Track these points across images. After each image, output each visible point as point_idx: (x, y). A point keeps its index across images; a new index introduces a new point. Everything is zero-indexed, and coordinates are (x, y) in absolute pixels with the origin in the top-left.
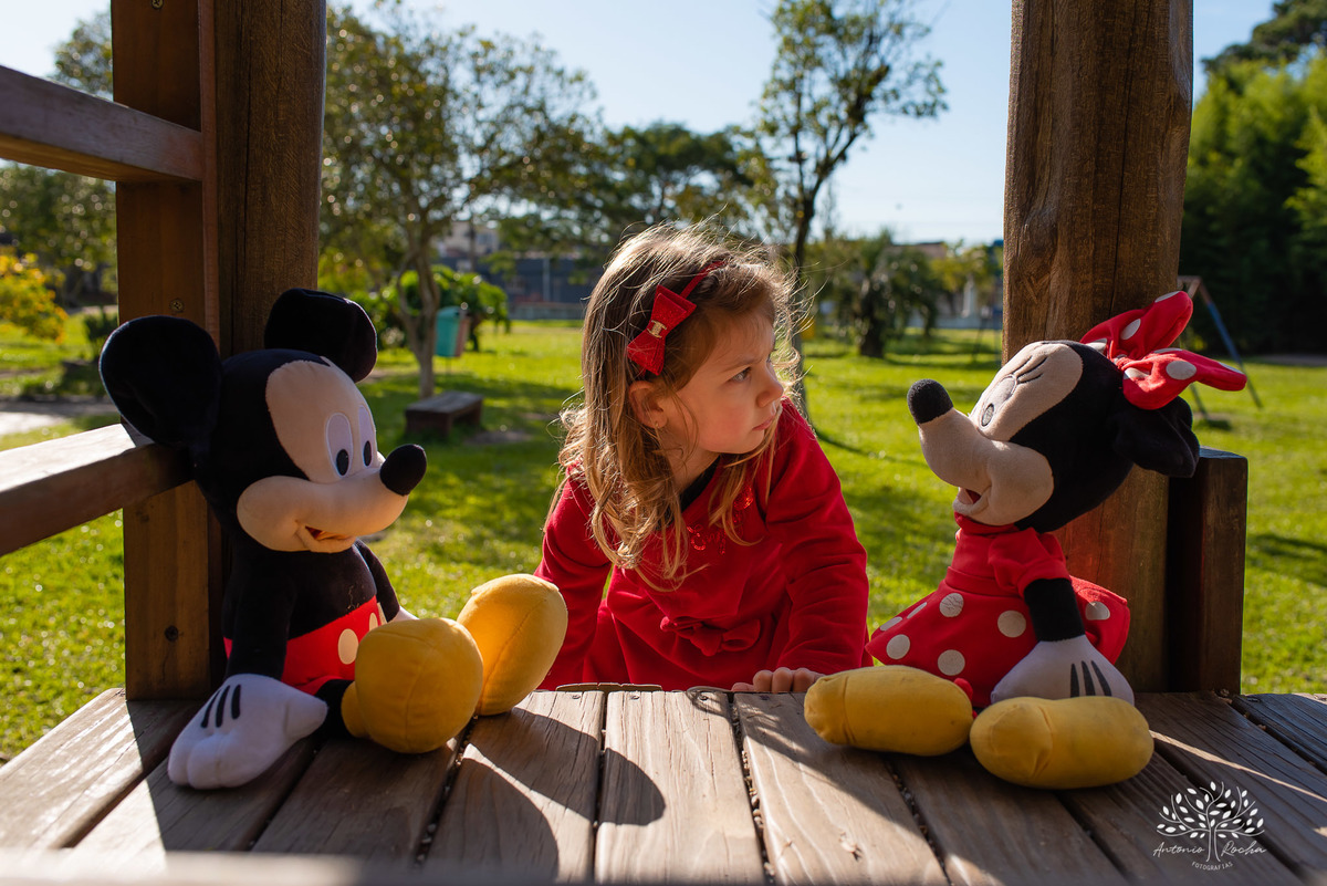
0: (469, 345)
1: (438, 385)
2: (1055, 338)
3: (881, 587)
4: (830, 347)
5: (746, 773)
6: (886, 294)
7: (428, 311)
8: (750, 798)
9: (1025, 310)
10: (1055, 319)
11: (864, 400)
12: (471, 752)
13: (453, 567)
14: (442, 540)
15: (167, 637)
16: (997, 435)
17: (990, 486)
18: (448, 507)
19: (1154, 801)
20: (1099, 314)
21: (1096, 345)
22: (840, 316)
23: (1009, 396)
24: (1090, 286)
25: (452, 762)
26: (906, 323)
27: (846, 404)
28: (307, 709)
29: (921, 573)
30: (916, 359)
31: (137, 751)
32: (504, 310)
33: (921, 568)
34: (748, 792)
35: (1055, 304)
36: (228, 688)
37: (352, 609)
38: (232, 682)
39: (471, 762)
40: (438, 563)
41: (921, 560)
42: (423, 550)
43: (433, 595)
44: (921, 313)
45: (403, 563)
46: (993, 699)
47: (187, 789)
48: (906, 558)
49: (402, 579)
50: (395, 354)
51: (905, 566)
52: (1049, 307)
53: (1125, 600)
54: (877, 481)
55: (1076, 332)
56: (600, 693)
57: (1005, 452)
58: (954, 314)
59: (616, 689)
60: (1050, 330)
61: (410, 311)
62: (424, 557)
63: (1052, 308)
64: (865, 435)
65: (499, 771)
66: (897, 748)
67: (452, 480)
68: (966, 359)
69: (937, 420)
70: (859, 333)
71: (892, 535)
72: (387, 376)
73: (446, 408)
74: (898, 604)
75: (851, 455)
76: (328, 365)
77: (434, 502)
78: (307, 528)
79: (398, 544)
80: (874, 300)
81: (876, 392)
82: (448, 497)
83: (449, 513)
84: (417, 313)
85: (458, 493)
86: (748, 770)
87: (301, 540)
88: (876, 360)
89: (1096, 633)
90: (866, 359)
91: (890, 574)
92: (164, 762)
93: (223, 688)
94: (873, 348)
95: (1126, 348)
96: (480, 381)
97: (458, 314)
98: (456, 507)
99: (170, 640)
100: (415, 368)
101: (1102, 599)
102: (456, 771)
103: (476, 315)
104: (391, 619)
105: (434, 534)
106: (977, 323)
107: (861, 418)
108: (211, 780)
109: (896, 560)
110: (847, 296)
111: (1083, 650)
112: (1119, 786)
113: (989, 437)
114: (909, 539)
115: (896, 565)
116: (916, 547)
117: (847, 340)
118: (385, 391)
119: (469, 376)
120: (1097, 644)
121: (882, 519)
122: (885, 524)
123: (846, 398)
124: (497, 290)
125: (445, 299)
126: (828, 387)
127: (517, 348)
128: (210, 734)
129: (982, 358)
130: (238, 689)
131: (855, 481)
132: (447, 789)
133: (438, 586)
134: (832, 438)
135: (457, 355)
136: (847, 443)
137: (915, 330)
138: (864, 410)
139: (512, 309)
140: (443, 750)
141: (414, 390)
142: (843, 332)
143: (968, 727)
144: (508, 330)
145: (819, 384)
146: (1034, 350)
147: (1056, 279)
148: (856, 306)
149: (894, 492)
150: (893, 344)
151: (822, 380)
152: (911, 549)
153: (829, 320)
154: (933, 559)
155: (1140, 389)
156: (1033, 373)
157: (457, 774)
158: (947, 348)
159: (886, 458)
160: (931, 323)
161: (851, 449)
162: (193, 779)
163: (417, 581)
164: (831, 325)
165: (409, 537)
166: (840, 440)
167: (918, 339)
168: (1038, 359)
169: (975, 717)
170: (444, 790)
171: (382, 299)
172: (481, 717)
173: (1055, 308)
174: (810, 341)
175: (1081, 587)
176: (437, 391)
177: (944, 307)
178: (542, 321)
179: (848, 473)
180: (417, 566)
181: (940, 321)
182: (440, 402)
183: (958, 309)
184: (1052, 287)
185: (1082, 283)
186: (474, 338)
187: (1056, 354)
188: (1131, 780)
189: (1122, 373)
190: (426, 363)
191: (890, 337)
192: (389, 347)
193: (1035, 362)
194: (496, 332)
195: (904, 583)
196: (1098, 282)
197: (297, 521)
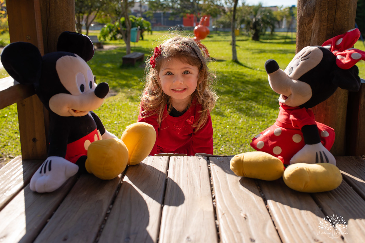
0: (141, 38)
1: (132, 50)
2: (313, 45)
3: (257, 108)
4: (244, 38)
5: (211, 186)
6: (260, 22)
7: (128, 29)
8: (212, 195)
9: (304, 35)
10: (314, 37)
11: (253, 53)
12: (126, 179)
13: (136, 103)
14: (133, 95)
15: (33, 141)
16: (294, 78)
17: (291, 94)
18: (135, 86)
19: (342, 197)
20: (329, 36)
21: (327, 47)
22: (246, 29)
23: (298, 65)
24: (326, 27)
25: (119, 182)
26: (266, 31)
27: (248, 54)
28: (72, 168)
29: (269, 104)
30: (268, 41)
31: (23, 179)
32: (150, 28)
33: (269, 102)
34: (212, 193)
35: (314, 33)
36: (47, 161)
37: (88, 134)
38: (49, 159)
39: (126, 182)
40: (132, 102)
41: (269, 100)
42: (128, 98)
43: (131, 111)
44: (270, 27)
45: (122, 102)
46: (290, 163)
47: (36, 193)
48: (264, 100)
49: (122, 106)
50: (120, 41)
51: (264, 102)
52: (312, 34)
53: (333, 129)
54: (257, 77)
55: (320, 43)
56: (167, 157)
57: (296, 84)
58: (280, 27)
59: (173, 155)
60: (312, 42)
61: (123, 29)
62: (128, 100)
63: (313, 34)
64: (253, 64)
65: (134, 186)
66: (259, 178)
67: (136, 78)
68: (283, 41)
69: (274, 73)
70: (252, 33)
71: (261, 93)
72: (118, 48)
73: (134, 57)
74: (262, 113)
75: (249, 70)
76: (76, 57)
77: (131, 84)
78: (72, 109)
79: (121, 96)
80: (256, 24)
81: (257, 51)
82: (134, 82)
83: (135, 87)
84: (125, 29)
85: (137, 81)
86: (212, 185)
87: (70, 113)
88: (257, 41)
89: (324, 141)
90: (254, 41)
91: (260, 104)
92: (29, 184)
93: (46, 161)
94: (256, 38)
95: (337, 48)
96: (144, 49)
97: (137, 29)
98: (137, 85)
99: (34, 142)
100: (125, 45)
101: (327, 130)
102: (121, 184)
103: (142, 30)
104: (103, 134)
105: (131, 94)
106: (286, 30)
107: (252, 59)
108: (42, 190)
109: (262, 100)
110: (249, 23)
111: (320, 147)
112: (331, 192)
113: (291, 78)
114: (266, 94)
115: (262, 101)
116: (268, 96)
117: (248, 36)
118: (117, 52)
119: (140, 47)
120: (324, 145)
121: (258, 88)
122: (259, 90)
123: (248, 53)
124: (148, 22)
125: (133, 25)
126: (243, 49)
127: (154, 39)
128: (42, 176)
129: (288, 40)
130: (51, 162)
131: (250, 77)
132: (117, 192)
133: (132, 108)
134: (244, 65)
135: (137, 41)
136: (248, 66)
137: (268, 32)
138: (253, 56)
139: (153, 28)
140: (117, 178)
141: (125, 52)
142: (247, 33)
143: (282, 173)
144: (152, 34)
145: (240, 49)
146: (307, 49)
147: (314, 24)
148: (251, 26)
149: (261, 80)
150: (262, 37)
151: (241, 47)
152: (266, 97)
153: (244, 30)
154: (272, 100)
155: (342, 63)
156: (306, 57)
157: (121, 186)
158: (277, 38)
159: (259, 70)
160: (273, 30)
161: (249, 68)
162: (38, 190)
163: (126, 107)
164: (244, 31)
165: (124, 94)
166: (246, 65)
167: (269, 35)
168: (308, 52)
169: (285, 169)
170: (116, 192)
171: (115, 26)
172: (130, 166)
173: (314, 34)
174: (238, 36)
175: (320, 125)
176: (131, 52)
177: (277, 26)
178: (161, 31)
179: (248, 75)
180: (126, 103)
181: (276, 30)
182: (133, 55)
183: (281, 26)
184: (313, 27)
185: (323, 26)
186: (142, 36)
187: (314, 51)
188: (335, 190)
189: (336, 57)
190: (128, 43)
191: (261, 35)
192: (118, 39)
193: (307, 53)
194: (148, 34)
195: (264, 107)
196: (329, 25)
197: (68, 107)
